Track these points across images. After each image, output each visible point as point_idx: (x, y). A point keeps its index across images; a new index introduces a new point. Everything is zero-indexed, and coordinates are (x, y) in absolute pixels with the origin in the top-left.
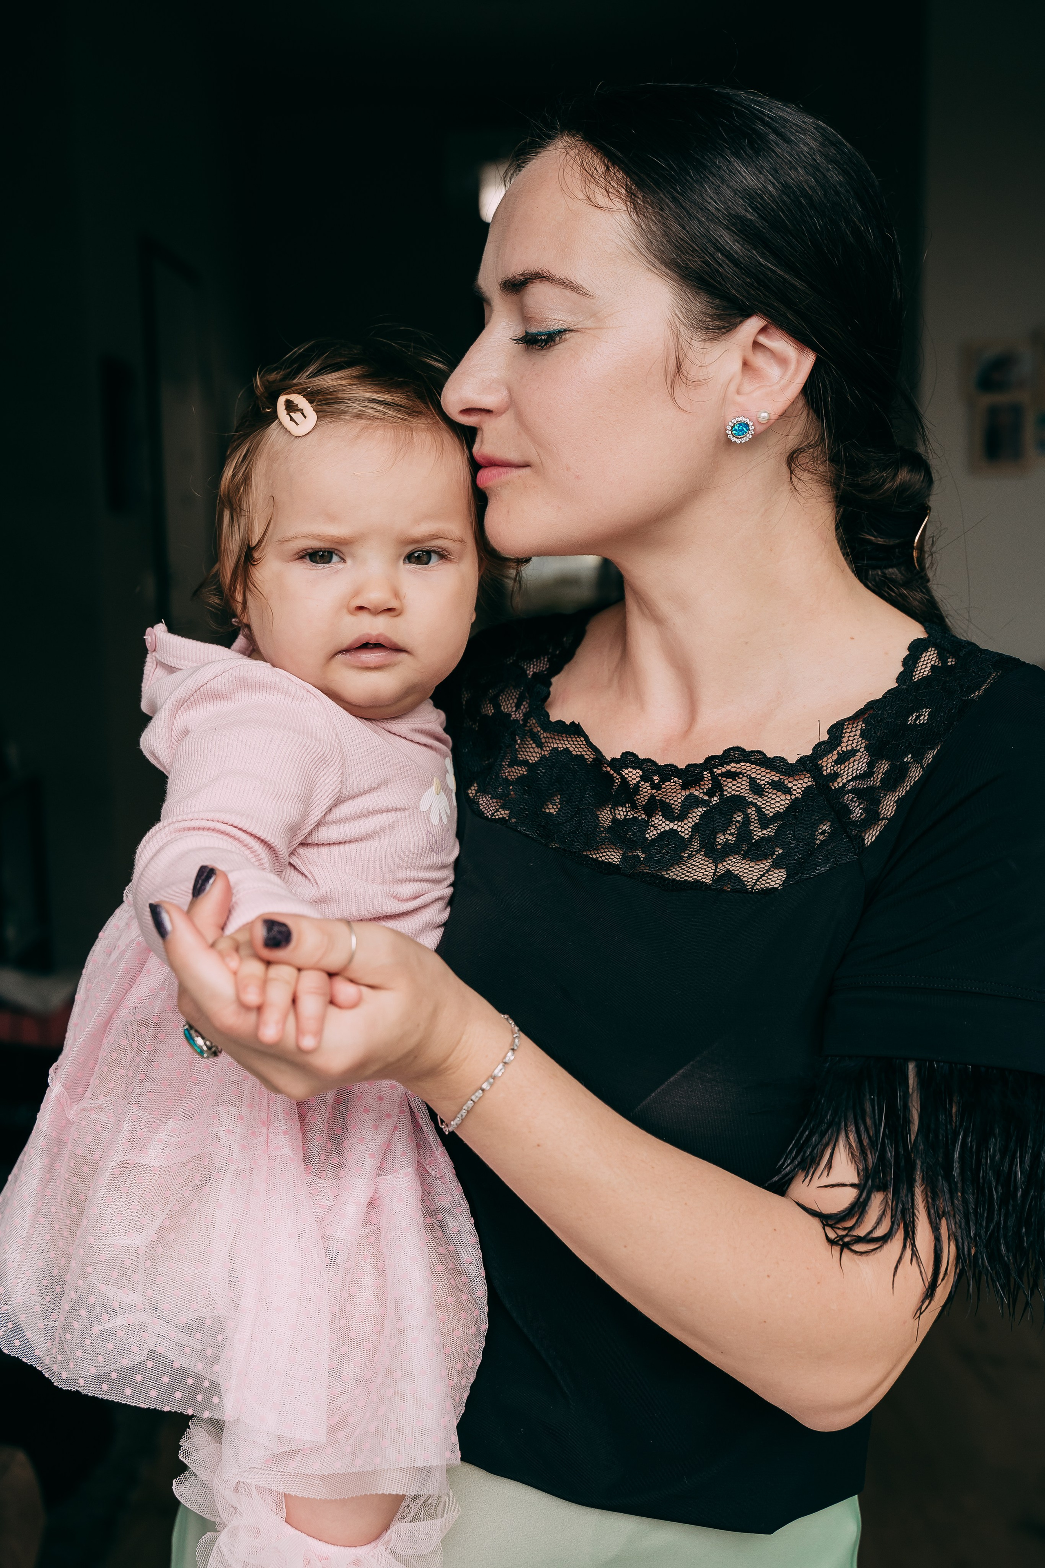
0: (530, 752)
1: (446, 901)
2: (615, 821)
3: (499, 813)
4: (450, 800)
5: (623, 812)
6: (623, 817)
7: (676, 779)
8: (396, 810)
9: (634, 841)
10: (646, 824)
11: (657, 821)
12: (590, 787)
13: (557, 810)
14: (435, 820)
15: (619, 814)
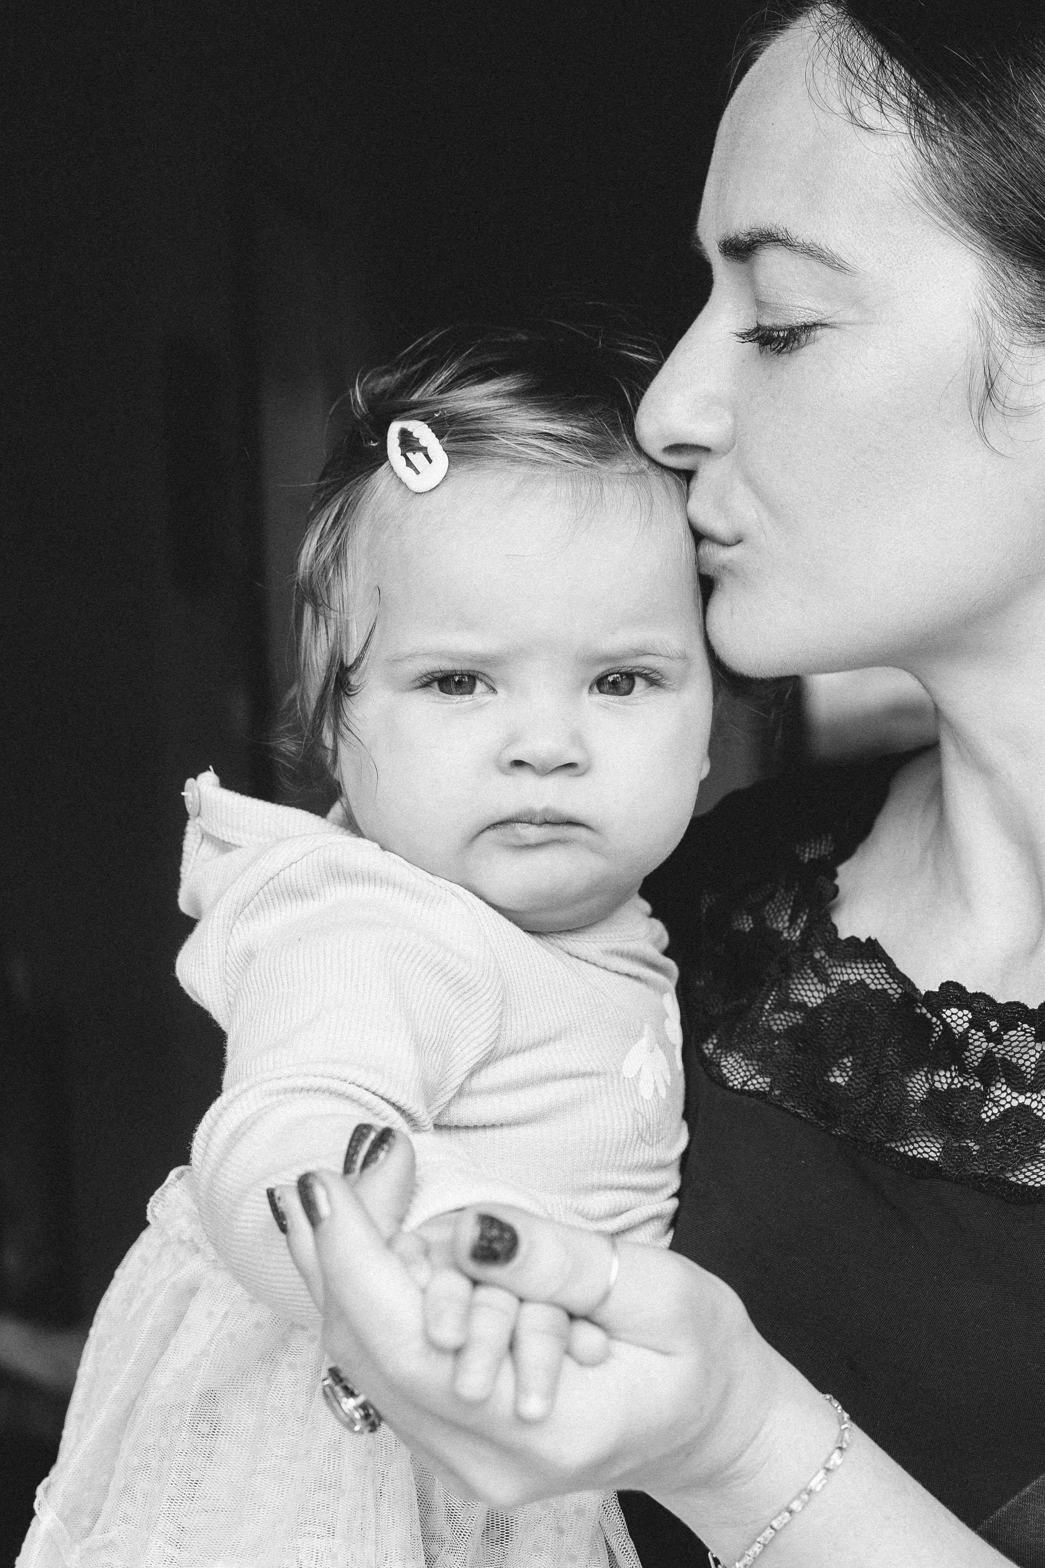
0: (810, 990)
1: (667, 1221)
2: (933, 1092)
3: (755, 1081)
4: (671, 1062)
5: (947, 1078)
6: (945, 1086)
7: (1026, 1026)
8: (584, 1075)
9: (963, 1124)
10: (983, 1096)
11: (998, 1093)
12: (894, 1038)
13: (847, 1079)
14: (646, 1092)
15: (940, 1081)
